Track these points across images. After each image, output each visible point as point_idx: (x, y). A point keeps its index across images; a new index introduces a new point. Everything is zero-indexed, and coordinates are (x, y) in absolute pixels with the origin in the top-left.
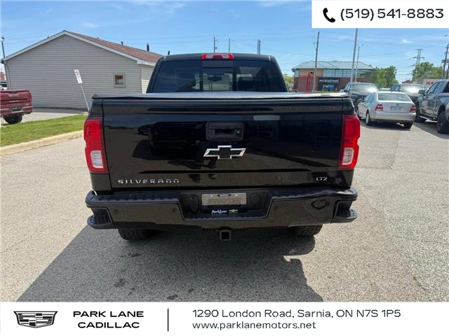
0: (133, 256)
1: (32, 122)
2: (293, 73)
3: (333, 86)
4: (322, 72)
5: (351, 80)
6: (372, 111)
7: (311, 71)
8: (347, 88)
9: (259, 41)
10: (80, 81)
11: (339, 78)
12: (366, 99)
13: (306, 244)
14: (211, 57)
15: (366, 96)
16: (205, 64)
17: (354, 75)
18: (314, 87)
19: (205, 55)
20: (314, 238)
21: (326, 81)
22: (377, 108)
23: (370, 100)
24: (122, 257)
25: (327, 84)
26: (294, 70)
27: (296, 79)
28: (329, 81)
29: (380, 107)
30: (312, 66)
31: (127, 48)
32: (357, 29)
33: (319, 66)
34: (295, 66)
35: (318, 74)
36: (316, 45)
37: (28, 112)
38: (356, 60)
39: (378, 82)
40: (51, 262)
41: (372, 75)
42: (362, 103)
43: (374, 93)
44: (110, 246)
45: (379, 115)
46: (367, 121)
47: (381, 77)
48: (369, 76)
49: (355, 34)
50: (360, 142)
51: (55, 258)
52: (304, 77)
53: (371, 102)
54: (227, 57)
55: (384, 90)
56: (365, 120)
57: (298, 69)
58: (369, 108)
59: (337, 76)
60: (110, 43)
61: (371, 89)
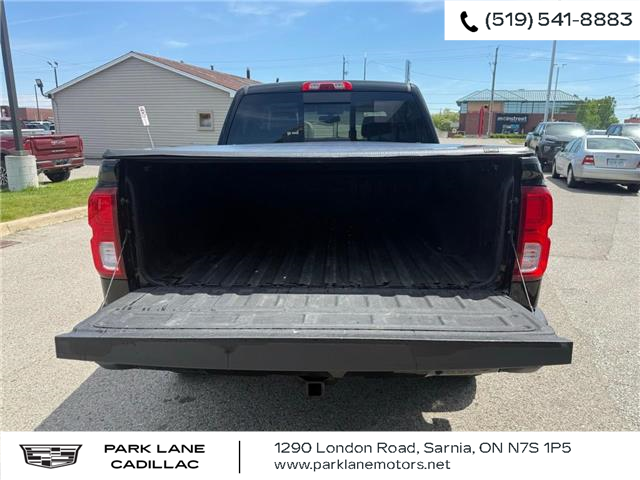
0: (182, 401)
1: (83, 180)
2: (459, 108)
3: (518, 126)
4: (502, 107)
5: (546, 117)
6: (576, 165)
7: (485, 105)
8: (539, 129)
9: (408, 63)
10: (146, 122)
11: (527, 115)
12: (568, 147)
13: (460, 392)
14: (317, 87)
15: (567, 143)
16: (307, 97)
17: (550, 110)
18: (490, 127)
19: (308, 84)
20: (475, 380)
21: (508, 119)
22: (585, 161)
23: (574, 148)
24: (166, 401)
25: (509, 123)
26: (459, 103)
27: (463, 117)
28: (511, 119)
29: (589, 159)
30: (487, 97)
31: (218, 74)
32: (555, 41)
33: (497, 98)
34: (460, 98)
35: (495, 109)
36: (493, 66)
37: (78, 165)
38: (553, 88)
39: (586, 121)
40: (58, 405)
41: (579, 110)
42: (561, 153)
43: (580, 138)
44: (152, 381)
45: (589, 172)
46: (569, 180)
47: (592, 113)
48: (574, 111)
49: (552, 49)
50: (552, 233)
51: (64, 398)
52: (475, 113)
53: (575, 151)
54: (342, 87)
55: (597, 134)
56: (565, 179)
57: (466, 102)
58: (573, 162)
59: (524, 112)
60: (194, 67)
61: (577, 132)
